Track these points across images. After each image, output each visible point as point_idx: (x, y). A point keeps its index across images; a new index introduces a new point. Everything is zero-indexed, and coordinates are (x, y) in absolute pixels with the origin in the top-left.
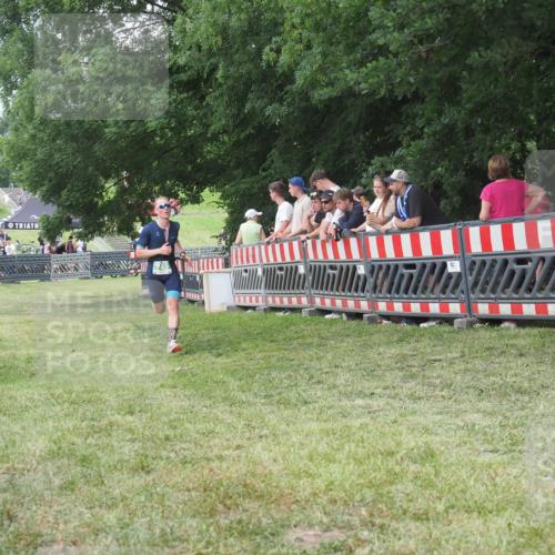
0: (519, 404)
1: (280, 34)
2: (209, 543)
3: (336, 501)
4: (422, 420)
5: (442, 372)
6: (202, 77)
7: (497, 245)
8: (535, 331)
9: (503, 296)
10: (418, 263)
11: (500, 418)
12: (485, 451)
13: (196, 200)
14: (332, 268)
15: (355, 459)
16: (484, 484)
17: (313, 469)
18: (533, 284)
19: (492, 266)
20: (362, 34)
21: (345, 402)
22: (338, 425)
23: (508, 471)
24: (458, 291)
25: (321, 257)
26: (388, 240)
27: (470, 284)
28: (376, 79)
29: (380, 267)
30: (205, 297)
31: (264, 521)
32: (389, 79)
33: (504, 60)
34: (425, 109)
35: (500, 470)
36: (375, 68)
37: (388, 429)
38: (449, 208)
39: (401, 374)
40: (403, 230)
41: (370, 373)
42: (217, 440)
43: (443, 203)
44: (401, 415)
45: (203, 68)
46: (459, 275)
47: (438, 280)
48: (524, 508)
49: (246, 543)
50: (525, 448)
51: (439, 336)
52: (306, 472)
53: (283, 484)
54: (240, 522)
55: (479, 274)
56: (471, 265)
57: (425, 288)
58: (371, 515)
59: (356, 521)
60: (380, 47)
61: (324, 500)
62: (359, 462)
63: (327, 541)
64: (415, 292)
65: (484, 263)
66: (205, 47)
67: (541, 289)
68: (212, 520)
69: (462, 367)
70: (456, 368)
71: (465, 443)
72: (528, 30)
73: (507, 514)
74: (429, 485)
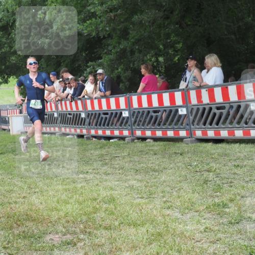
0: (154, 177)
1: (46, 5)
2: (9, 242)
3: (69, 222)
4: (109, 184)
5: (119, 162)
6: (9, 25)
7: (145, 104)
8: (162, 143)
9: (147, 127)
10: (109, 112)
11: (145, 183)
12: (137, 198)
13: (6, 82)
14: (70, 114)
15: (78, 202)
16: (137, 213)
17: (59, 207)
18: (161, 122)
19: (143, 114)
20: (84, 6)
21: (75, 176)
22: (71, 187)
23: (148, 206)
24: (127, 125)
25: (64, 109)
26: (96, 102)
27: (133, 122)
28: (90, 29)
29: (92, 114)
30: (10, 127)
31: (36, 231)
32: (96, 28)
33: (149, 20)
34: (113, 42)
35: (144, 207)
36: (91, 24)
37: (94, 188)
38: (123, 87)
39: (101, 163)
40: (102, 97)
41: (87, 163)
42: (14, 195)
43: (121, 85)
44: (100, 182)
45: (10, 20)
46: (128, 118)
47: (118, 120)
48: (154, 223)
49: (26, 242)
50: (156, 196)
51: (118, 145)
52: (55, 208)
53: (45, 214)
54: (24, 232)
55: (137, 117)
56: (133, 113)
57: (112, 124)
58: (85, 227)
59: (78, 230)
60: (92, 13)
61: (63, 221)
62: (80, 204)
63: (64, 240)
64: (108, 125)
65: (139, 112)
66: (10, 10)
67: (165, 124)
68: (10, 231)
69: (129, 160)
70: (126, 160)
71: (129, 194)
72: (159, 7)
73: (147, 226)
74: (112, 213)
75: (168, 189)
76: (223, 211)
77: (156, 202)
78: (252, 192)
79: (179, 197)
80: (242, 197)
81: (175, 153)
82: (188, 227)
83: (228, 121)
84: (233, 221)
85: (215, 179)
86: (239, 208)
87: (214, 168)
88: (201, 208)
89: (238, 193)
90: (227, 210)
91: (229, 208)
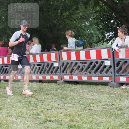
0: (3, 100)
9: (1, 74)
18: (9, 72)
48: (1, 125)
50: (3, 110)
75: (10, 106)
76: (37, 117)
77: (3, 114)
78: (53, 107)
79: (15, 110)
80: (47, 110)
81: (15, 88)
82: (19, 126)
83: (43, 71)
84: (42, 122)
85: (35, 101)
86: (46, 116)
87: (35, 96)
88: (27, 116)
89: (45, 108)
90: (39, 117)
91: (40, 115)
